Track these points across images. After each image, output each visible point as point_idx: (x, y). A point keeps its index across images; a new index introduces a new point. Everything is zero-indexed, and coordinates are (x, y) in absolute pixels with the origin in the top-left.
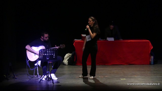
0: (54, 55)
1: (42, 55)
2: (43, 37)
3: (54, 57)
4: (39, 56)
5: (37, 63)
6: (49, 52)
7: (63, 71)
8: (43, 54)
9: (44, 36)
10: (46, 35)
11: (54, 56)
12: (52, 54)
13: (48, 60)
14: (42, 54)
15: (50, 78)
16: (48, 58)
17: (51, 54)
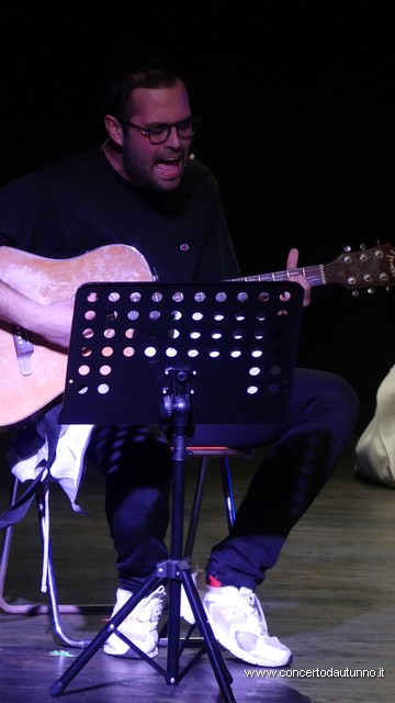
0: (256, 362)
1: (106, 361)
2: (126, 125)
3: (252, 390)
4: (72, 371)
5: (44, 452)
6: (196, 326)
7: (350, 561)
8: (119, 343)
9: (135, 112)
10: (161, 103)
11: (255, 371)
12: (226, 346)
13: (180, 423)
14: (108, 343)
15: (189, 644)
16: (178, 389)
17: (216, 345)
